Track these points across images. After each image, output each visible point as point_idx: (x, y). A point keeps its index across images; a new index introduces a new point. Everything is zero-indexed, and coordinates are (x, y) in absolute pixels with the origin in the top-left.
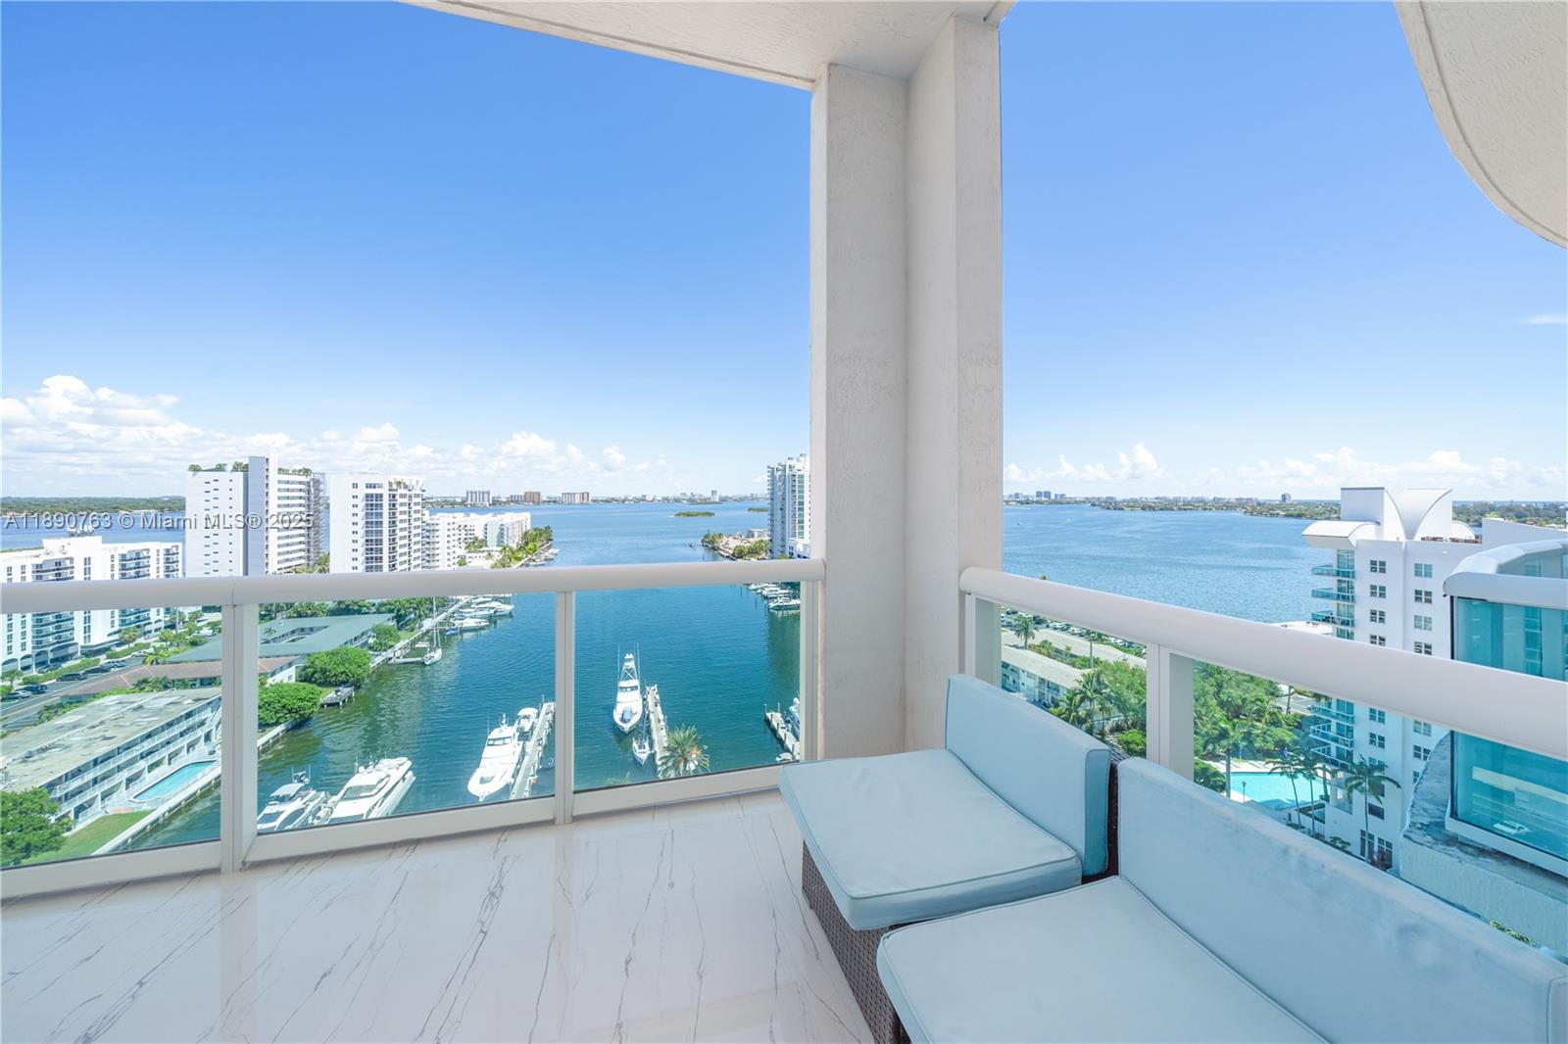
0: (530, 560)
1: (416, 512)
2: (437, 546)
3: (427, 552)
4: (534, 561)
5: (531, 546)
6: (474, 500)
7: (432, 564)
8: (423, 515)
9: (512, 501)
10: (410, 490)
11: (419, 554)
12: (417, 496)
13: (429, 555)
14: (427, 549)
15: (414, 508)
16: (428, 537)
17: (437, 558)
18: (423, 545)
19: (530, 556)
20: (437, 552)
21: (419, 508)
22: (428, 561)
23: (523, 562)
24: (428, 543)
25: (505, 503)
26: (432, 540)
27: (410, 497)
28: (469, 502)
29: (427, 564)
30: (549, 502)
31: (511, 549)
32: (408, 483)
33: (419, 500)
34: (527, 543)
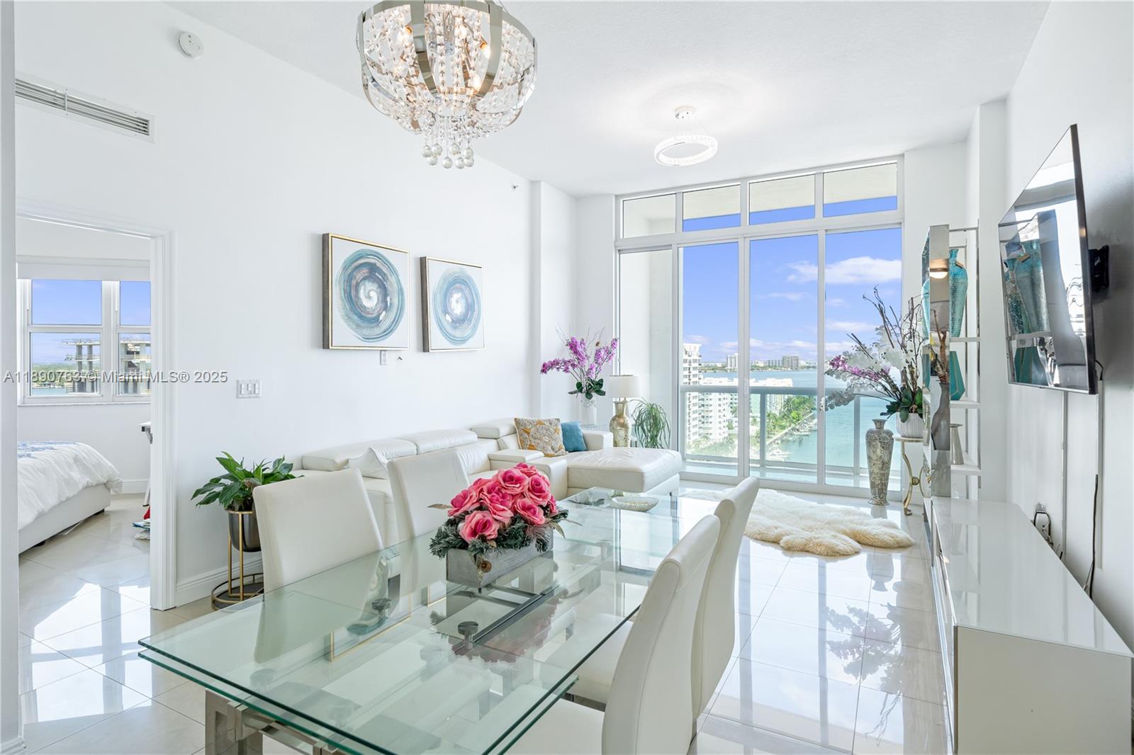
0: (793, 429)
1: (695, 376)
2: (710, 408)
3: (703, 414)
4: (798, 430)
5: (793, 414)
6: (733, 364)
7: (706, 425)
8: (700, 379)
9: (769, 366)
10: (689, 356)
11: (696, 415)
12: (695, 361)
13: (703, 417)
14: (703, 411)
15: (694, 372)
16: (703, 400)
17: (710, 420)
18: (700, 407)
19: (793, 425)
20: (710, 414)
21: (696, 372)
22: (703, 423)
23: (786, 430)
24: (703, 405)
25: (763, 368)
26: (705, 403)
27: (690, 362)
28: (729, 367)
29: (702, 425)
30: (808, 367)
31: (775, 416)
32: (688, 350)
33: (696, 365)
34: (790, 411)
